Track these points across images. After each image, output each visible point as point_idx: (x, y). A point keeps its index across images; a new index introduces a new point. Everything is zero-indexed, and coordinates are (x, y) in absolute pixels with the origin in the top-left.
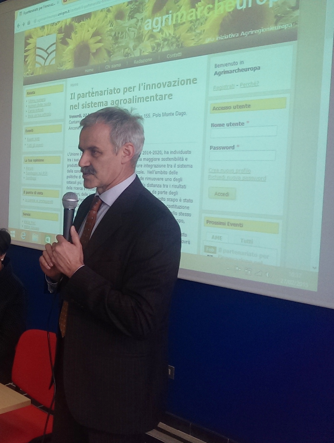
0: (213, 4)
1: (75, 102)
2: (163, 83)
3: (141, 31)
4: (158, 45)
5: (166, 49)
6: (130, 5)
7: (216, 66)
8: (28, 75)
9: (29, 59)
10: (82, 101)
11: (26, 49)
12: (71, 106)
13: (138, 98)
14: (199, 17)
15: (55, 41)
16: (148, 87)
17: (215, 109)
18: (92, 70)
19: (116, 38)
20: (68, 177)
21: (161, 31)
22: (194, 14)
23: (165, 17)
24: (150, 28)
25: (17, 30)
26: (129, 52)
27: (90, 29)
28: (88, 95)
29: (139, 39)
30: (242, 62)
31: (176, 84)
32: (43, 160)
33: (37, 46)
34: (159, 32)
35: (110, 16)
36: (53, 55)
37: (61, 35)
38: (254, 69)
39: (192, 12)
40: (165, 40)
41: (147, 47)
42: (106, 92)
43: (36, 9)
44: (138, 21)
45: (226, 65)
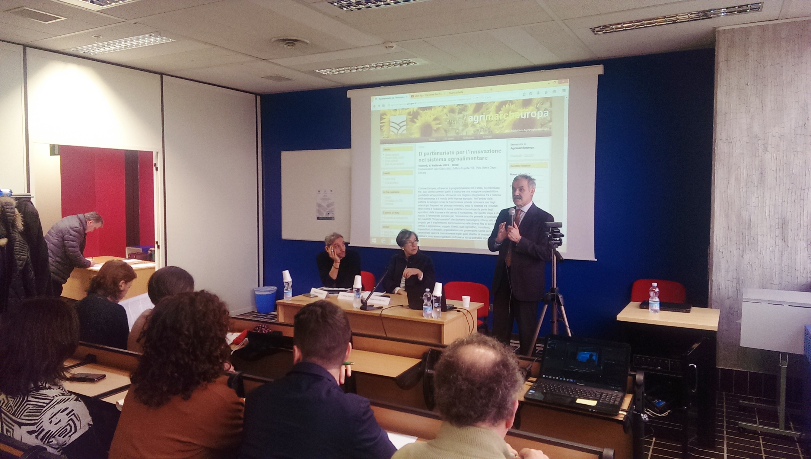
0: (509, 113)
1: (422, 157)
2: (481, 151)
3: (467, 121)
4: (478, 130)
5: (482, 133)
6: (459, 107)
7: (512, 145)
8: (384, 138)
9: (384, 129)
10: (428, 157)
11: (382, 121)
12: (419, 160)
13: (466, 158)
14: (500, 119)
15: (406, 120)
16: (472, 152)
17: (512, 166)
18: (434, 140)
19: (450, 123)
20: (419, 202)
21: (479, 123)
22: (498, 116)
23: (481, 116)
24: (472, 120)
25: (373, 109)
26: (459, 132)
27: (431, 116)
28: (432, 154)
29: (465, 125)
30: (525, 144)
31: (489, 152)
32: (398, 192)
33: (391, 121)
34: (478, 123)
35: (445, 111)
36: (405, 127)
37: (411, 117)
38: (532, 148)
39: (497, 116)
40: (482, 128)
41: (471, 131)
42: (445, 153)
43: (389, 98)
44: (464, 116)
45: (517, 145)
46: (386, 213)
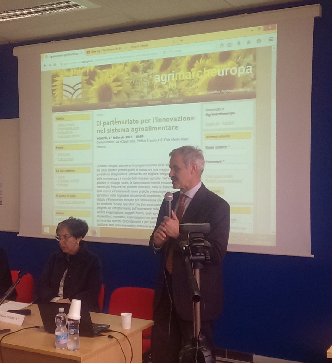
0: (203, 70)
1: (101, 128)
2: (171, 119)
3: (152, 82)
4: (166, 93)
5: (171, 96)
6: (143, 64)
7: (207, 110)
8: (56, 104)
9: (57, 93)
10: (107, 127)
11: (54, 84)
12: (98, 130)
13: (153, 128)
14: (193, 78)
15: (81, 82)
16: (160, 120)
17: (207, 137)
18: (115, 105)
19: (133, 85)
20: (97, 183)
21: (167, 84)
22: (190, 75)
23: (170, 75)
24: (159, 81)
25: (43, 69)
26: (144, 95)
27: (111, 76)
28: (112, 123)
29: (151, 87)
30: (223, 109)
31: (180, 120)
32: (74, 171)
33: (64, 83)
34: (166, 84)
35: (127, 69)
36: (80, 91)
37: (87, 78)
38: (231, 114)
39: (189, 74)
40: (170, 90)
41: (157, 93)
42: (127, 122)
43: (61, 56)
44: (149, 75)
45: (213, 110)
46: (60, 196)
